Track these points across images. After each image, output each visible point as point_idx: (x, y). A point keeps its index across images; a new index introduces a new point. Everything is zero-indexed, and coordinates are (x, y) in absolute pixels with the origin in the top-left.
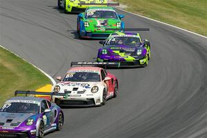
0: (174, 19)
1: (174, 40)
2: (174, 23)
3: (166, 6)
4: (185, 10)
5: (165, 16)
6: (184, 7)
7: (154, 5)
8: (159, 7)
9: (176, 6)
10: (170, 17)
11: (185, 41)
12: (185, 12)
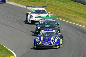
0: (78, 21)
1: (77, 31)
2: (78, 23)
3: (73, 14)
4: (83, 16)
5: (73, 19)
6: (83, 14)
7: (66, 13)
8: (70, 14)
9: (78, 14)
10: (75, 20)
11: (83, 32)
12: (83, 17)
